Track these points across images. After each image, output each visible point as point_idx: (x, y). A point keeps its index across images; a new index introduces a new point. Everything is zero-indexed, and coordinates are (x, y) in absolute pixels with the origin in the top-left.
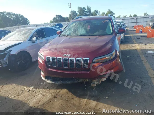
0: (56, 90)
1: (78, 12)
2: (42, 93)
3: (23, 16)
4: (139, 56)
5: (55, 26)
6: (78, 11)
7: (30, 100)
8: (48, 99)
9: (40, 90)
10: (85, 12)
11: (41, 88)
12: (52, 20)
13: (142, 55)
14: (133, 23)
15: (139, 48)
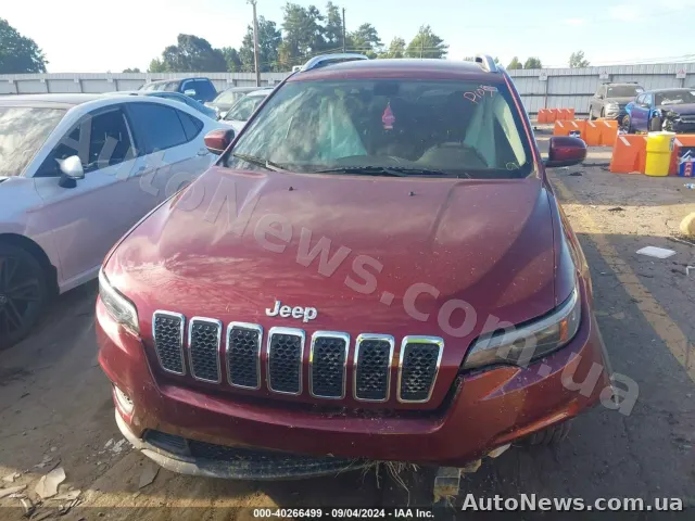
1: (286, 26)
4: (612, 274)
5: (179, 90)
6: (284, 22)
10: (318, 32)
11: (112, 487)
12: (162, 60)
13: (622, 268)
14: (532, 95)
15: (593, 224)
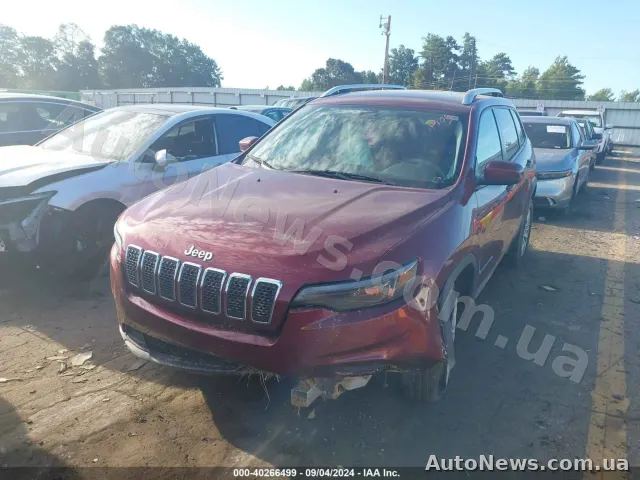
0: (161, 387)
1: (424, 55)
2: (106, 389)
3: (198, 47)
4: (601, 296)
6: (423, 50)
7: (45, 411)
8: (107, 422)
9: (107, 372)
10: (452, 60)
11: (112, 368)
12: (311, 80)
13: (615, 292)
15: (621, 252)
